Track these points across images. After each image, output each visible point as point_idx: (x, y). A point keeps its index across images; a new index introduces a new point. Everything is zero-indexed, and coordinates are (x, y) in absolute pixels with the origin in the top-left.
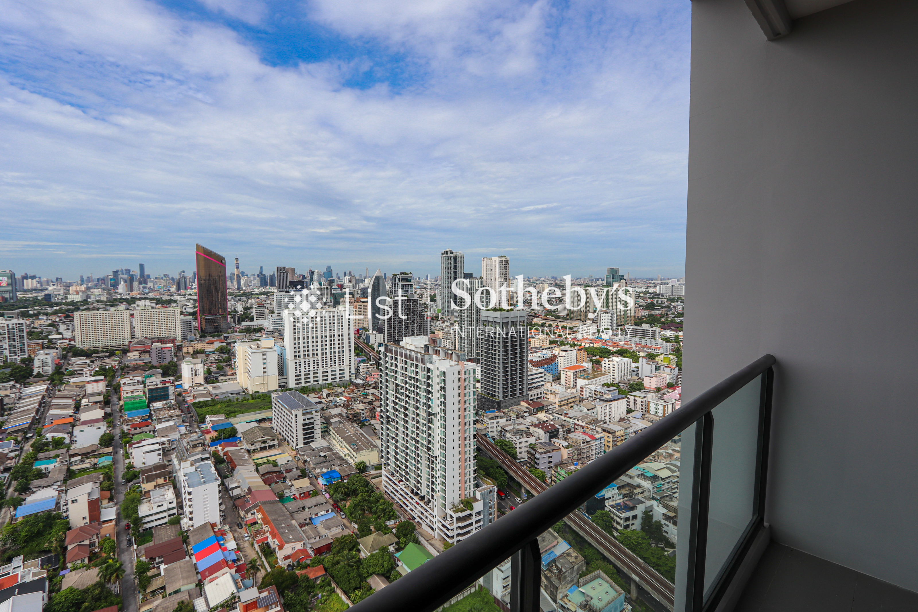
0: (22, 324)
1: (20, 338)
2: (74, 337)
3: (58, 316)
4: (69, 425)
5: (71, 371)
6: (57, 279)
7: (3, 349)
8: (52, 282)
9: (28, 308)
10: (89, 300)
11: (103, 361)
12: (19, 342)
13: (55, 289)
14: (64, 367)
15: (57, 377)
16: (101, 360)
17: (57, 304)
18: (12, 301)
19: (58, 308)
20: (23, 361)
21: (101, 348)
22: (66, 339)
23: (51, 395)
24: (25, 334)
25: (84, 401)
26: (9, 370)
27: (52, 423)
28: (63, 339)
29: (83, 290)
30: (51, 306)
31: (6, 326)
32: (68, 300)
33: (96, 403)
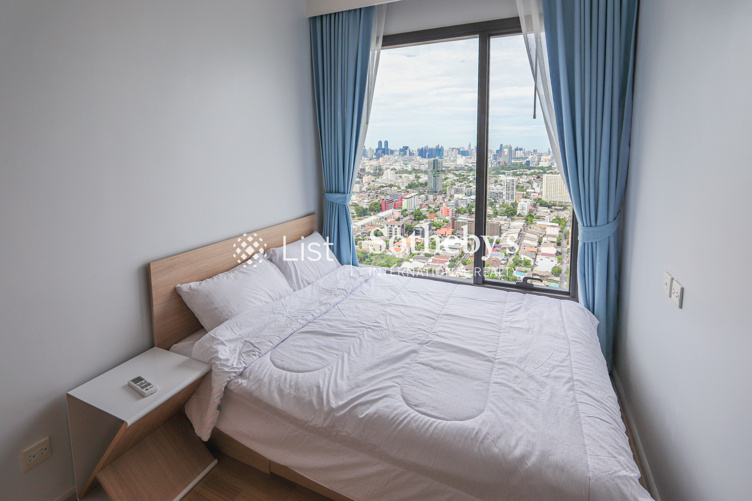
0: (514, 180)
1: (512, 189)
2: (542, 192)
3: (533, 177)
4: (534, 253)
5: (538, 216)
6: (534, 150)
7: (503, 195)
8: (531, 153)
9: (516, 169)
10: (553, 166)
11: (559, 213)
12: (511, 192)
13: (532, 157)
14: (534, 212)
15: (529, 218)
16: (558, 212)
17: (533, 168)
18: (509, 165)
19: (533, 171)
20: (512, 204)
21: (558, 203)
22: (537, 193)
23: (525, 230)
24: (515, 187)
25: (544, 239)
26: (505, 209)
27: (524, 249)
28: (535, 193)
29: (550, 158)
30: (530, 169)
31: (506, 180)
32: (540, 166)
33: (552, 242)
